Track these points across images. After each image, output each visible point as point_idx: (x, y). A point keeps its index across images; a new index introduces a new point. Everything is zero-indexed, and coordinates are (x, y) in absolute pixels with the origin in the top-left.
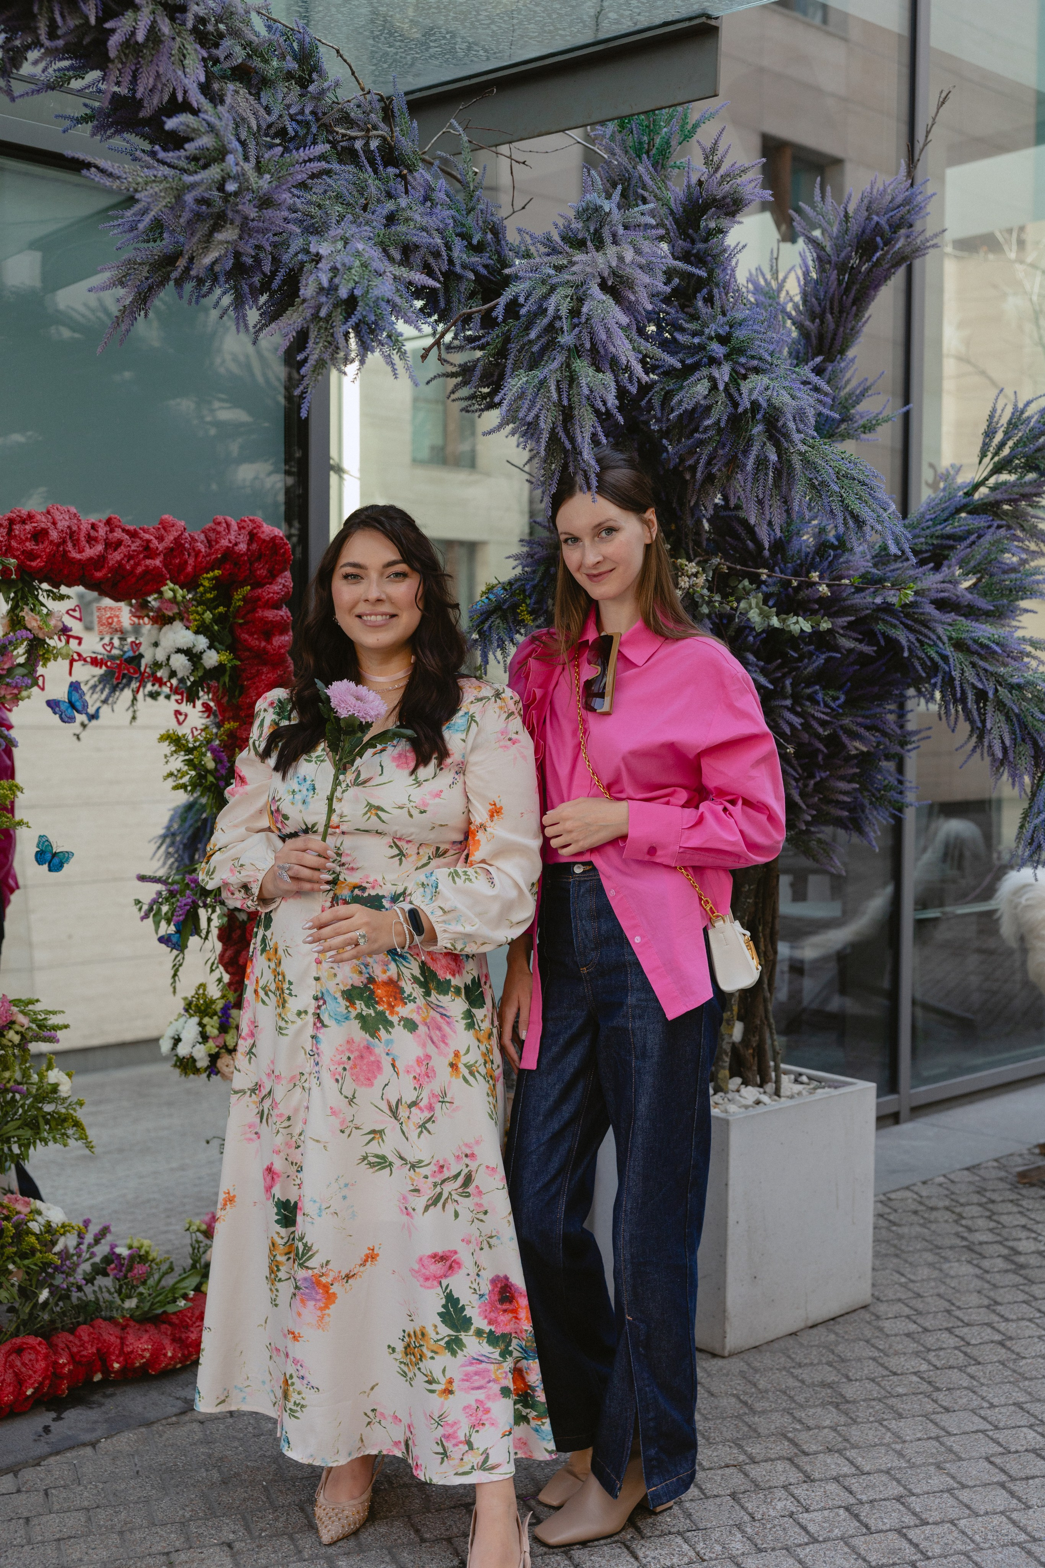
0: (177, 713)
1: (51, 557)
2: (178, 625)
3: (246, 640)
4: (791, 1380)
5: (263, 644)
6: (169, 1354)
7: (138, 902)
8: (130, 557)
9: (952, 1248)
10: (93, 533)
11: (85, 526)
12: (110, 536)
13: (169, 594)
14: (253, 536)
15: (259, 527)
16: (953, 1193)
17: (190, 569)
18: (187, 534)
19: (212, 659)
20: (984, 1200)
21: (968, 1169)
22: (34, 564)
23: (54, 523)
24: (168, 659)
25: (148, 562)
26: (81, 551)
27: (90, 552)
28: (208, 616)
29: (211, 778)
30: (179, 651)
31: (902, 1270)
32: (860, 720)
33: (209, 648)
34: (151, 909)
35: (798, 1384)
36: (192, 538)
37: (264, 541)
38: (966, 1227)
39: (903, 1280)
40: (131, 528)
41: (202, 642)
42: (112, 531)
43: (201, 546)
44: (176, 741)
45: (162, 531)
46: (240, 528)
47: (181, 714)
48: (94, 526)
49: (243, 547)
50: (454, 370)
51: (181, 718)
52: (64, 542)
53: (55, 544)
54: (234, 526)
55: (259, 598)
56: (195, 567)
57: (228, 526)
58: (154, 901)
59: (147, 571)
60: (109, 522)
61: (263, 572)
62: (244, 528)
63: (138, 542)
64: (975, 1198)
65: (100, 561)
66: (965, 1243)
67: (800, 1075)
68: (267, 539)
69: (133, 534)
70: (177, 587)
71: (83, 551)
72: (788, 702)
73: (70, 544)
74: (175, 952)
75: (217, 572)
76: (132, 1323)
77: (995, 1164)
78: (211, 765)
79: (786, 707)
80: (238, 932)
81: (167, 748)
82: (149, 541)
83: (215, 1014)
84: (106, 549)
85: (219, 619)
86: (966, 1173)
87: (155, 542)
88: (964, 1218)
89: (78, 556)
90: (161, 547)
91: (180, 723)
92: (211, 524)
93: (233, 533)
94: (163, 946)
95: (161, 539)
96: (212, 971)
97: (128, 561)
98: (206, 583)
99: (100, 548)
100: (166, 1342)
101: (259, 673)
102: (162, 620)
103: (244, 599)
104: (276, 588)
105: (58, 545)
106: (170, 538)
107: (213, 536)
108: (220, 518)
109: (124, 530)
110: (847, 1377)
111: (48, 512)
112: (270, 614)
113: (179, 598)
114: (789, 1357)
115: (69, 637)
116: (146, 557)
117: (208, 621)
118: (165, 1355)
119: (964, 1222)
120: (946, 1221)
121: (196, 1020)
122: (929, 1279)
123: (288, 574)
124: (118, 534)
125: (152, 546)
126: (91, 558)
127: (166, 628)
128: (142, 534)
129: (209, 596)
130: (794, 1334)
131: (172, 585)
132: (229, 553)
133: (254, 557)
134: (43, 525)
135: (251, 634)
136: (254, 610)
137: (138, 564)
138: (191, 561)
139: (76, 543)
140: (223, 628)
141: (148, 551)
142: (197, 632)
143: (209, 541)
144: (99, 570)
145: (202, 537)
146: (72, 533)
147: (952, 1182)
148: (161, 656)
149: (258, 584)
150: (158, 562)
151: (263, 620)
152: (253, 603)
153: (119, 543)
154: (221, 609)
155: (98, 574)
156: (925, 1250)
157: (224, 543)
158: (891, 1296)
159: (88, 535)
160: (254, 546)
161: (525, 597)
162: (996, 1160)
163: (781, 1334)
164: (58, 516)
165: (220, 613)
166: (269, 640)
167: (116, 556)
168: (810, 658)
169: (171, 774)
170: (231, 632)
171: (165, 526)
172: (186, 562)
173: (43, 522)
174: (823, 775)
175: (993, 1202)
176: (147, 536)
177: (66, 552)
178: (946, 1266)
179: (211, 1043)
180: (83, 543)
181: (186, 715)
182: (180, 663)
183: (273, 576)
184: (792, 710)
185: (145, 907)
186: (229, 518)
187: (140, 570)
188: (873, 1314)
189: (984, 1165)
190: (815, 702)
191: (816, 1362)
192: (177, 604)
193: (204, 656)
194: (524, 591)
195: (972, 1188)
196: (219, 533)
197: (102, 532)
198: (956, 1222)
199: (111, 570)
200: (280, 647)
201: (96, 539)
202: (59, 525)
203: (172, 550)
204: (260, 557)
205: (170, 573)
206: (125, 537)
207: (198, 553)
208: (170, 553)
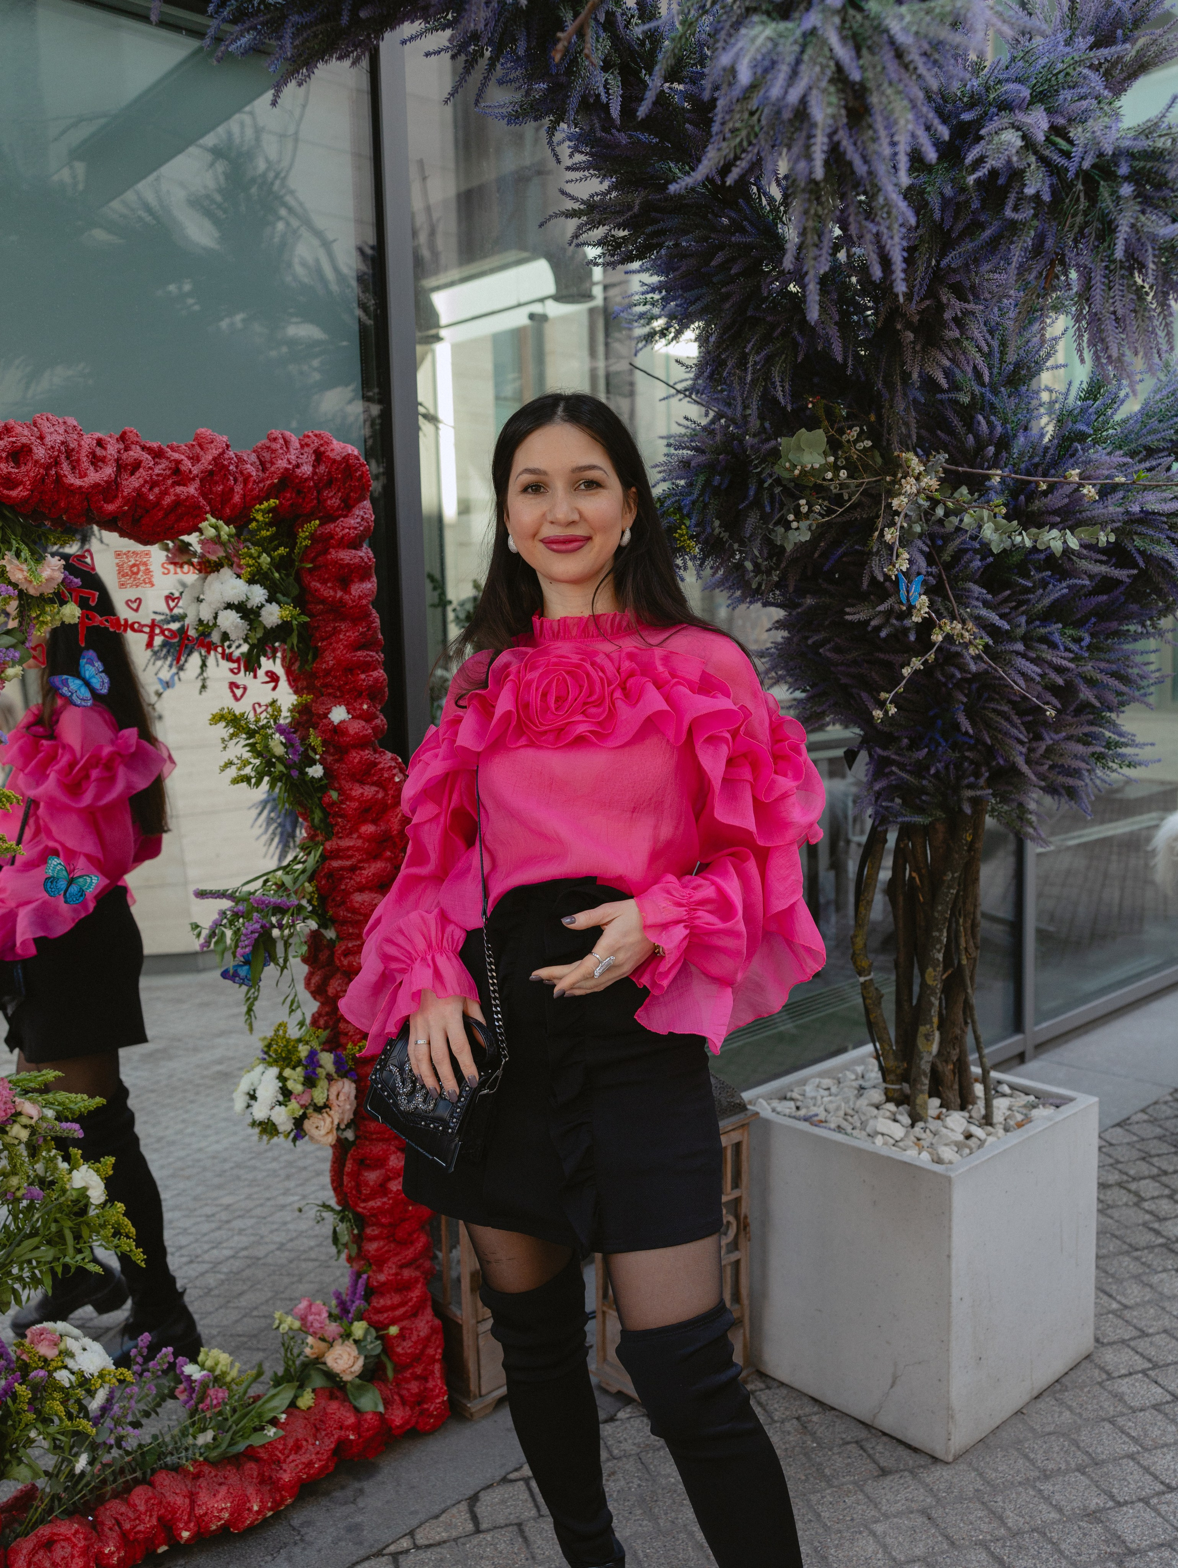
0: (233, 685)
1: (39, 483)
2: (226, 573)
3: (318, 590)
4: (1043, 1507)
5: (339, 594)
6: (256, 1508)
7: (195, 926)
8: (153, 484)
9: (1150, 1248)
10: (99, 452)
11: (88, 442)
12: (125, 456)
13: (211, 532)
14: (319, 456)
15: (327, 443)
16: (1118, 1162)
17: (237, 498)
18: (231, 454)
19: (272, 615)
20: (1155, 1171)
21: (1118, 1125)
22: (14, 493)
23: (41, 438)
24: (216, 618)
25: (179, 489)
26: (83, 475)
27: (94, 477)
28: (265, 559)
29: (280, 767)
30: (229, 606)
31: (1107, 1289)
32: (1103, 665)
33: (269, 601)
34: (213, 934)
35: (1054, 1515)
36: (240, 460)
37: (334, 461)
38: (1150, 1212)
39: (1115, 1306)
40: (155, 445)
41: (258, 594)
42: (127, 449)
43: (250, 469)
44: (235, 721)
45: (198, 449)
46: (302, 446)
47: (238, 687)
48: (100, 443)
49: (307, 469)
50: (576, 206)
51: (239, 692)
52: (57, 463)
53: (42, 466)
54: (295, 443)
55: (331, 536)
56: (244, 496)
57: (287, 442)
58: (217, 924)
59: (178, 502)
60: (123, 437)
61: (335, 502)
62: (308, 445)
63: (164, 463)
64: (1144, 1168)
65: (109, 489)
66: (1161, 1240)
67: (999, 1082)
68: (338, 458)
69: (158, 454)
70: (221, 522)
71: (85, 475)
72: (1020, 647)
73: (66, 467)
74: (244, 988)
75: (273, 502)
76: (206, 1469)
77: (1145, 1117)
78: (279, 750)
79: (1018, 653)
80: (327, 953)
81: (222, 730)
82: (178, 462)
83: (299, 1063)
84: (118, 472)
85: (280, 564)
86: (1119, 1130)
87: (188, 463)
88: (1144, 1200)
89: (78, 482)
90: (195, 471)
91: (237, 699)
92: (265, 441)
93: (293, 451)
94: (229, 982)
95: (196, 459)
96: (292, 1011)
97: (151, 489)
98: (260, 517)
99: (108, 471)
100: (250, 1491)
101: (336, 631)
102: (208, 567)
103: (312, 537)
104: (352, 521)
105: (48, 467)
106: (207, 458)
107: (267, 455)
108: (276, 433)
109: (144, 448)
110: (1112, 1497)
111: (35, 424)
112: (346, 556)
113: (224, 537)
114: (1026, 1457)
116: (174, 484)
117: (265, 567)
118: (250, 1509)
119: (1146, 1205)
120: (1126, 1205)
121: (274, 1071)
122: (1144, 1304)
123: (367, 503)
124: (136, 453)
125: (183, 468)
126: (96, 485)
127: (213, 576)
128: (170, 453)
129: (264, 533)
130: (1019, 1412)
131: (213, 520)
132: (288, 478)
133: (322, 482)
134: (24, 440)
135: (324, 582)
136: (326, 552)
137: (165, 493)
138: (238, 488)
139: (75, 466)
140: (287, 575)
141: (178, 475)
142: (251, 582)
143: (262, 463)
144: (110, 501)
145: (253, 458)
146: (69, 453)
147: (1111, 1145)
148: (206, 615)
149: (329, 517)
150: (192, 489)
151: (336, 562)
152: (321, 542)
153: (137, 465)
154: (282, 550)
155: (110, 507)
156: (1122, 1254)
157: (282, 464)
158: (1114, 1338)
159: (93, 453)
160: (322, 469)
161: (682, 517)
162: (1143, 1111)
163: (1005, 1415)
164: (46, 427)
165: (282, 557)
166: (346, 590)
167: (132, 483)
168: (1044, 588)
169: (230, 763)
170: (298, 579)
171: (201, 443)
172: (232, 490)
173: (25, 435)
174: (1056, 737)
175: (1165, 1173)
176: (176, 456)
177: (59, 477)
178: (1155, 1279)
179: (294, 1104)
180: (85, 463)
181: (245, 689)
182: (230, 621)
183: (348, 507)
184: (1024, 656)
185: (205, 933)
186: (287, 433)
187: (168, 500)
188: (1102, 1369)
189: (1135, 1118)
190: (1053, 646)
191: (1063, 1467)
192: (223, 544)
193: (264, 612)
194: (679, 509)
195: (1135, 1154)
196: (274, 451)
197: (112, 449)
198: (1136, 1204)
199: (127, 500)
200: (360, 598)
201: (103, 460)
202: (49, 440)
203: (211, 473)
204: (330, 482)
205: (209, 503)
206: (146, 457)
207: (247, 478)
208: (209, 478)
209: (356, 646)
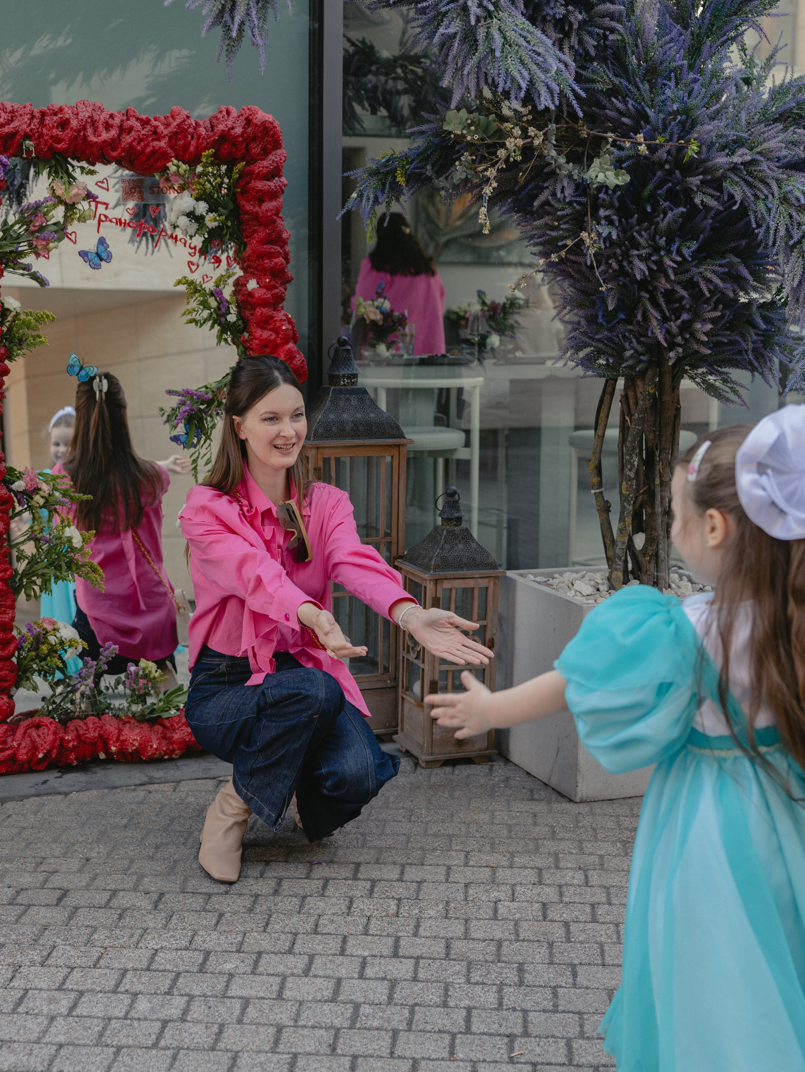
0: (190, 263)
1: (73, 140)
2: (185, 193)
3: (245, 207)
5: (256, 208)
7: (161, 409)
8: (140, 140)
10: (111, 121)
11: (104, 116)
12: (125, 124)
13: (173, 169)
14: (248, 121)
15: (254, 114)
17: (192, 148)
18: (191, 121)
19: (213, 220)
22: (59, 146)
23: (77, 114)
24: (177, 221)
25: (155, 143)
27: (105, 136)
28: (210, 186)
29: (215, 315)
30: (184, 214)
33: (210, 211)
34: (171, 416)
36: (196, 124)
37: (256, 125)
40: (144, 117)
41: (202, 207)
42: (128, 119)
43: (202, 131)
44: (191, 285)
45: (170, 119)
46: (238, 115)
47: (193, 264)
48: (112, 116)
49: (238, 130)
51: (194, 268)
52: (84, 128)
53: (75, 131)
54: (234, 114)
55: (252, 172)
56: (197, 147)
57: (228, 113)
58: (175, 409)
59: (154, 151)
60: (125, 113)
61: (257, 151)
62: (242, 115)
63: (148, 128)
65: (114, 143)
68: (259, 123)
69: (145, 123)
70: (180, 163)
71: (99, 135)
73: (90, 131)
74: (191, 450)
75: (212, 151)
78: (214, 304)
82: (156, 127)
84: (120, 133)
87: (162, 128)
89: (95, 140)
90: (166, 132)
91: (192, 272)
92: (215, 113)
93: (231, 119)
94: (175, 443)
95: (167, 125)
97: (139, 143)
98: (206, 160)
99: (114, 133)
101: (255, 232)
102: (179, 190)
103: (240, 173)
104: (265, 163)
105: (79, 131)
106: (174, 124)
107: (215, 121)
108: (223, 108)
109: (138, 119)
111: (77, 106)
112: (260, 185)
113: (181, 171)
115: (97, 203)
116: (153, 140)
117: (206, 190)
123: (279, 151)
124: (133, 122)
125: (159, 131)
126: (105, 141)
127: (181, 195)
128: (152, 121)
129: (209, 170)
131: (175, 162)
132: (225, 136)
133: (248, 139)
134: (67, 116)
135: (248, 201)
136: (249, 182)
137: (148, 145)
138: (193, 143)
139: (95, 129)
141: (156, 135)
142: (198, 199)
143: (211, 126)
144: (114, 150)
145: (206, 123)
146: (92, 122)
149: (251, 160)
150: (163, 144)
151: (256, 189)
152: (247, 176)
153: (131, 129)
155: (114, 153)
157: (221, 127)
159: (107, 123)
160: (248, 129)
164: (81, 109)
166: (261, 206)
167: (127, 139)
169: (189, 312)
170: (234, 199)
171: (173, 115)
172: (190, 143)
173: (68, 114)
176: (156, 123)
177: (85, 136)
180: (101, 129)
181: (198, 266)
182: (185, 222)
183: (265, 154)
185: (168, 413)
186: (231, 108)
187: (149, 149)
192: (182, 176)
193: (207, 218)
196: (220, 119)
197: (118, 120)
199: (124, 150)
200: (267, 211)
201: (112, 126)
202: (80, 117)
203: (176, 133)
204: (254, 138)
205: (175, 151)
206: (137, 125)
207: (199, 136)
208: (173, 137)
209: (264, 242)
